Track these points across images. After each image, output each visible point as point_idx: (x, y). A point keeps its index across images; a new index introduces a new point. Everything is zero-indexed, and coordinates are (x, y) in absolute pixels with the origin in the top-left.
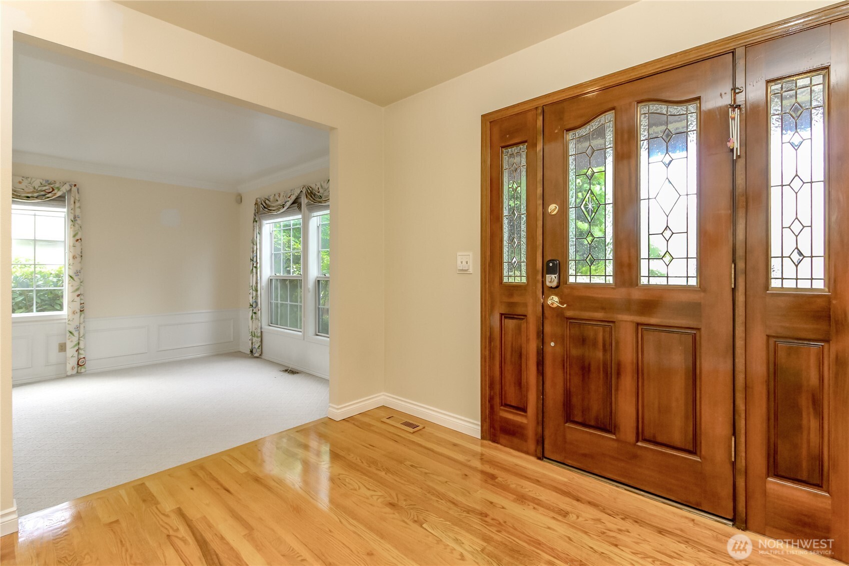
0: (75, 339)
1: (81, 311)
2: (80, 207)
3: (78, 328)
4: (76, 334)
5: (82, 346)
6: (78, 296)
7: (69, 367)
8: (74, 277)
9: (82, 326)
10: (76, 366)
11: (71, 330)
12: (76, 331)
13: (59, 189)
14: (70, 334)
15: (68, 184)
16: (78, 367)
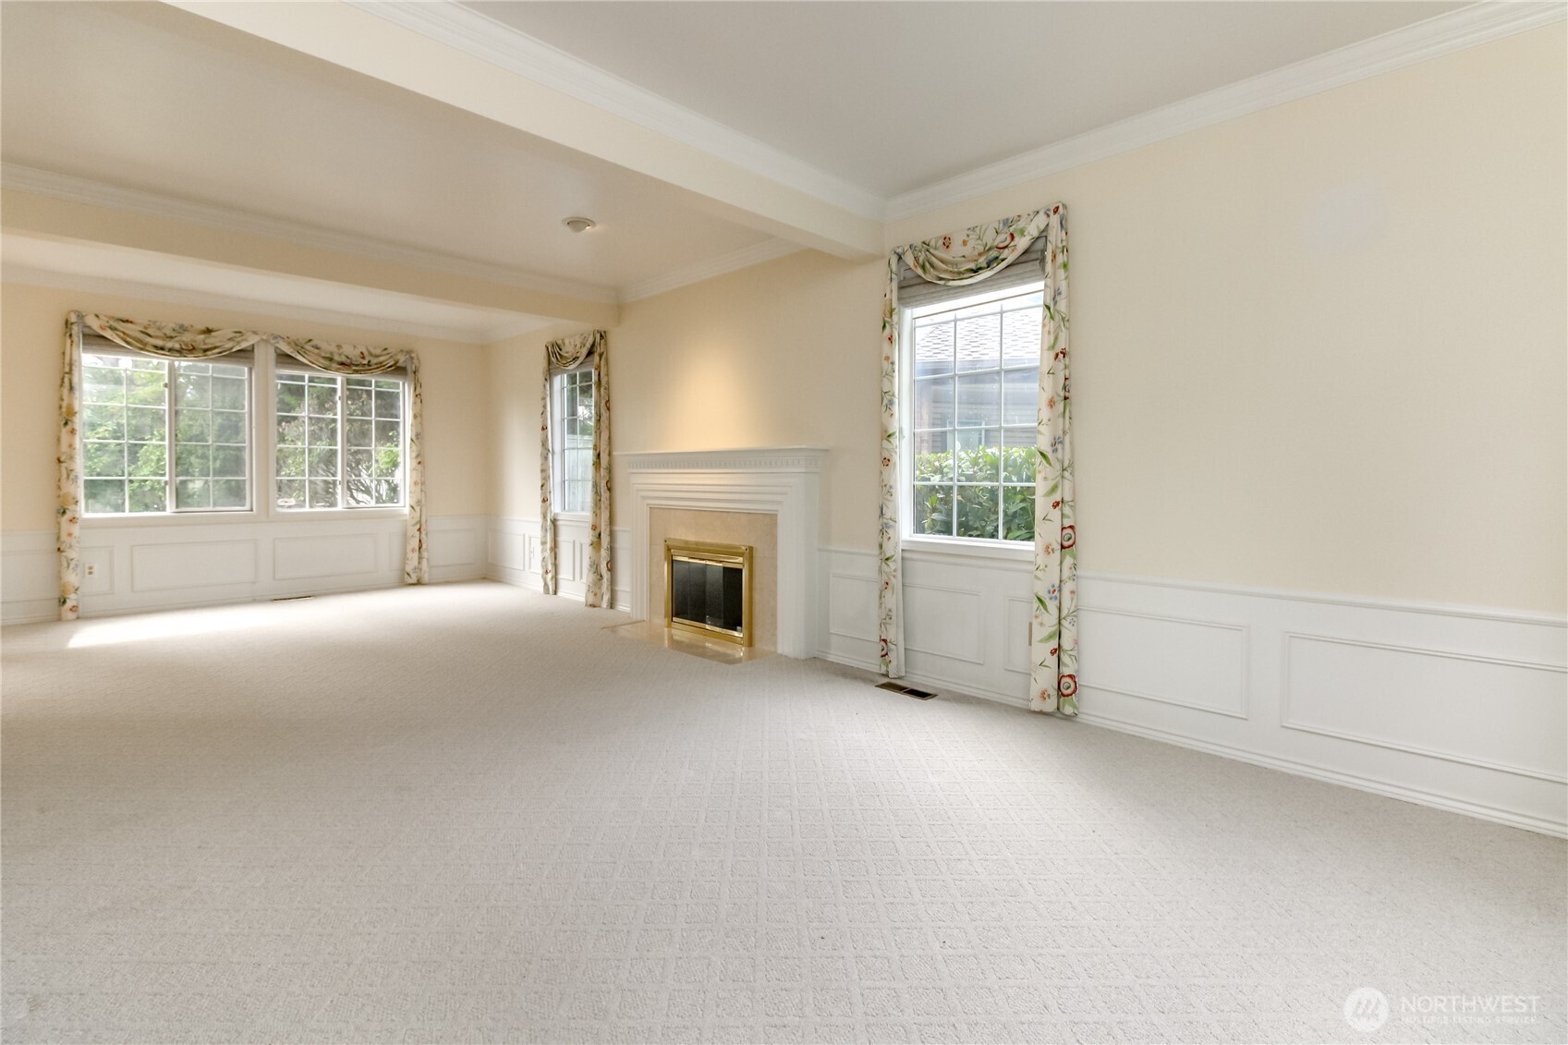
0: (1051, 619)
1: (1063, 547)
2: (1065, 266)
3: (1057, 590)
4: (1052, 606)
5: (1066, 644)
6: (1056, 505)
7: (1035, 690)
8: (1050, 455)
9: (1067, 588)
10: (1053, 693)
11: (1041, 594)
12: (1051, 598)
13: (1022, 233)
14: (1038, 604)
15: (1042, 213)
16: (1059, 698)
